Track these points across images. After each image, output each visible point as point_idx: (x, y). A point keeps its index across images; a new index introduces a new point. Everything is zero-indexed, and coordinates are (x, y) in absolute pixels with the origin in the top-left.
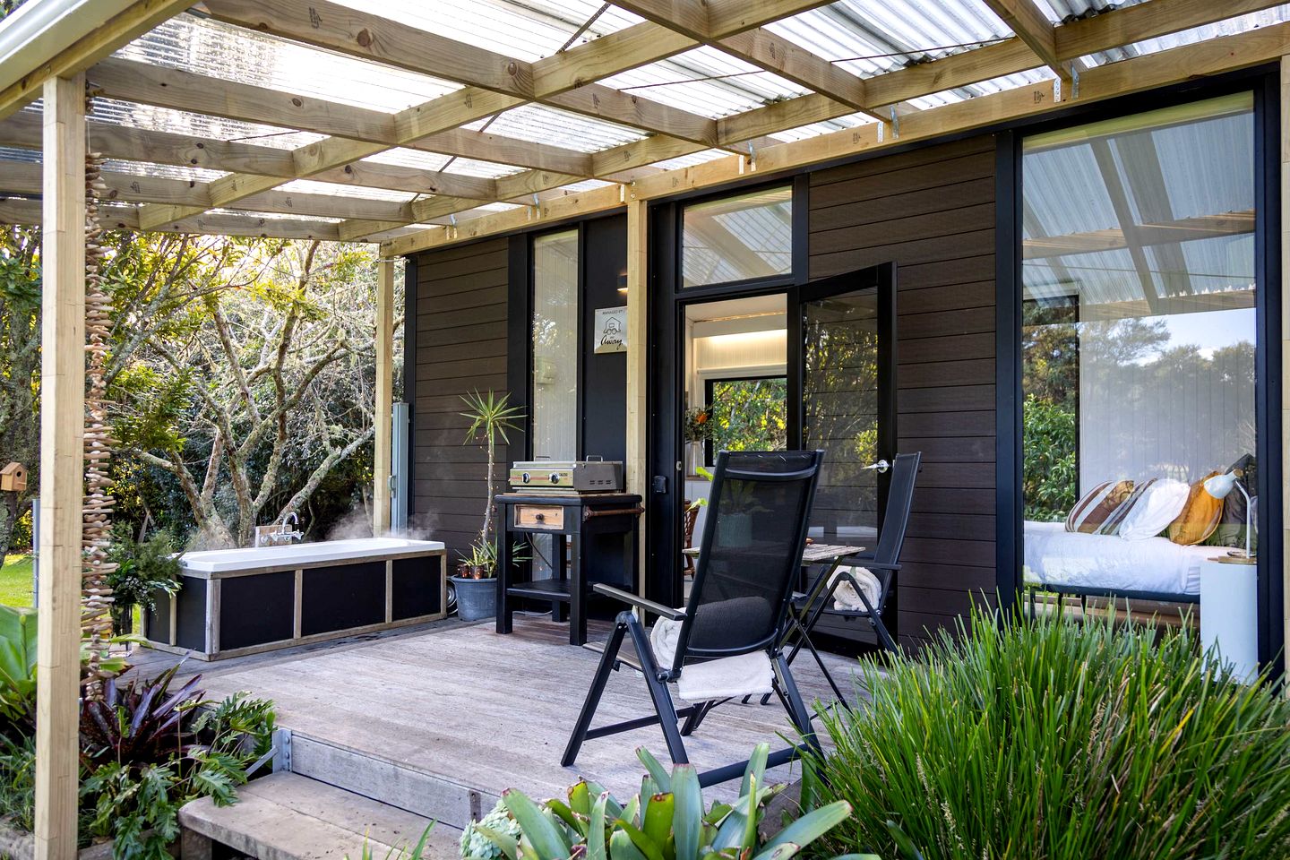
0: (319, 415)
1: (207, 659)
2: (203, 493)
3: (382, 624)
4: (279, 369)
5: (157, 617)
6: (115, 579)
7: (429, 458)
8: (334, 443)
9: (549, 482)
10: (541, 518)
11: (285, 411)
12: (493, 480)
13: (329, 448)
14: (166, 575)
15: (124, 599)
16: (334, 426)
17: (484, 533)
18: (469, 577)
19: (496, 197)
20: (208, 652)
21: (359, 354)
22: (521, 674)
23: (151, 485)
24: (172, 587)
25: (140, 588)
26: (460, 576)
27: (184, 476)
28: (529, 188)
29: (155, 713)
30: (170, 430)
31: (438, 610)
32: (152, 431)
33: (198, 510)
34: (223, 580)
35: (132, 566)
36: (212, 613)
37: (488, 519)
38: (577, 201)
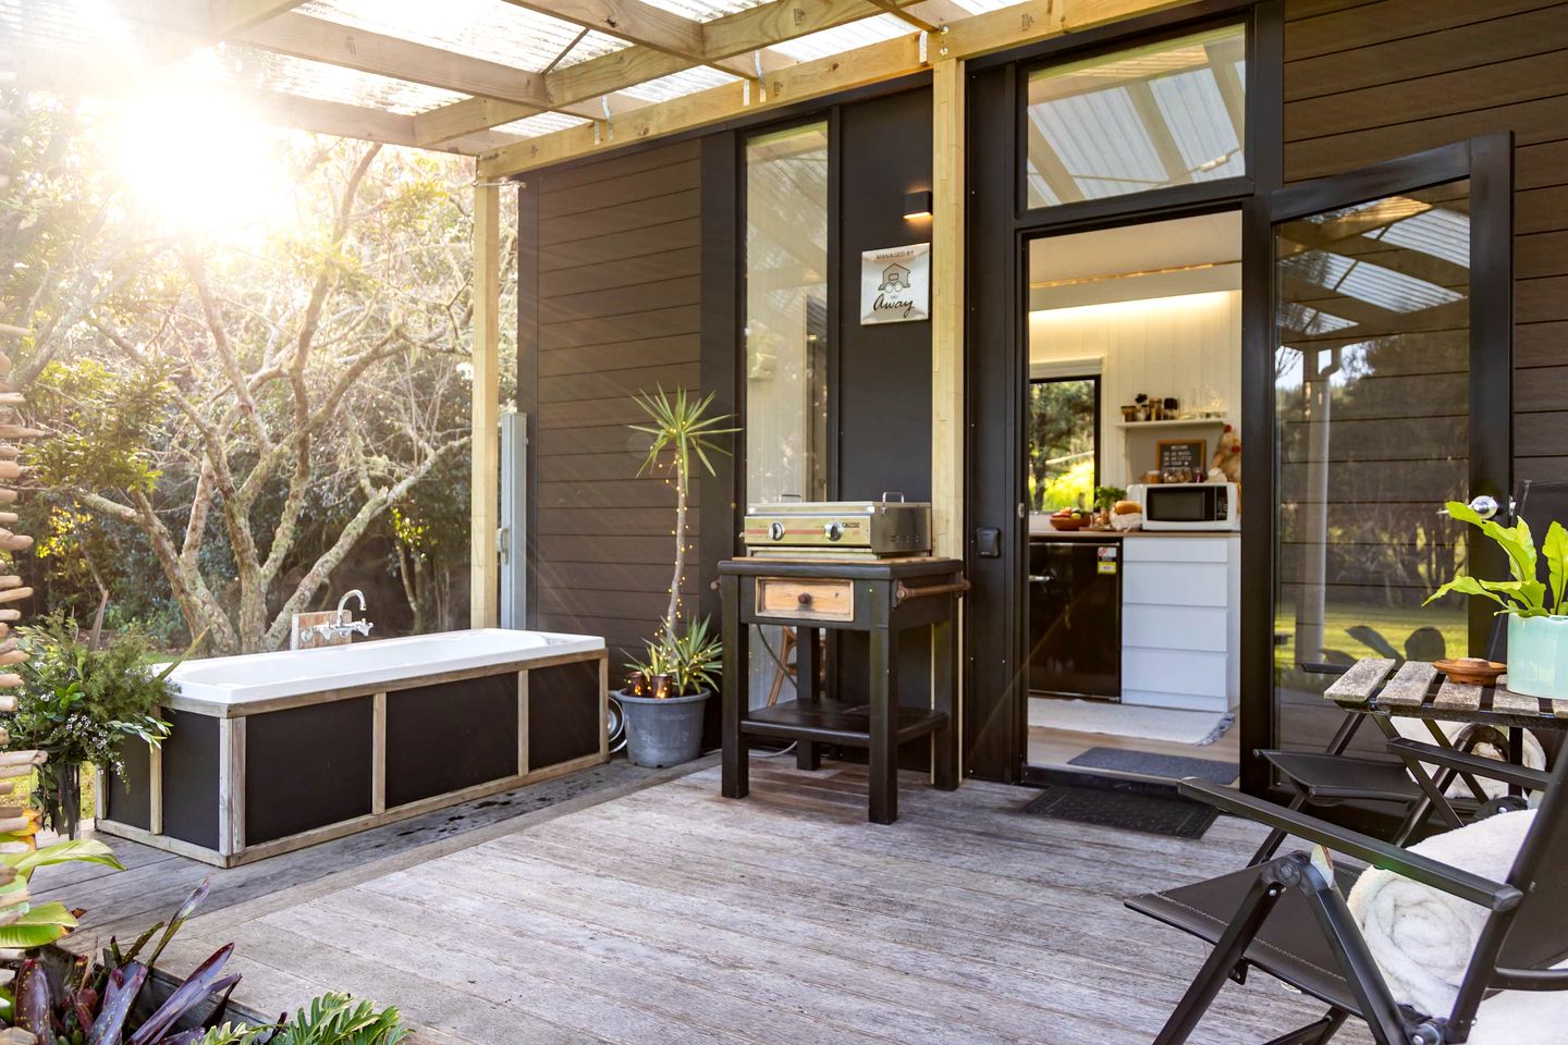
0: (354, 441)
1: (222, 863)
2: (183, 555)
3: (514, 778)
4: (297, 369)
5: (128, 786)
6: (46, 719)
7: (562, 500)
8: (378, 483)
9: (826, 539)
10: (806, 601)
11: (307, 432)
12: (687, 536)
13: (369, 489)
14: (142, 708)
15: (64, 757)
16: (375, 458)
17: (669, 625)
18: (646, 694)
19: (703, 53)
20: (224, 850)
21: (422, 347)
22: (840, 900)
23: (101, 543)
24: (155, 731)
25: (95, 734)
26: (630, 692)
27: (155, 530)
28: (766, 34)
29: (137, 1036)
30: (135, 457)
31: (596, 749)
32: (107, 459)
33: (178, 581)
34: (249, 718)
35: (78, 696)
36: (231, 779)
37: (675, 599)
38: (835, 67)
